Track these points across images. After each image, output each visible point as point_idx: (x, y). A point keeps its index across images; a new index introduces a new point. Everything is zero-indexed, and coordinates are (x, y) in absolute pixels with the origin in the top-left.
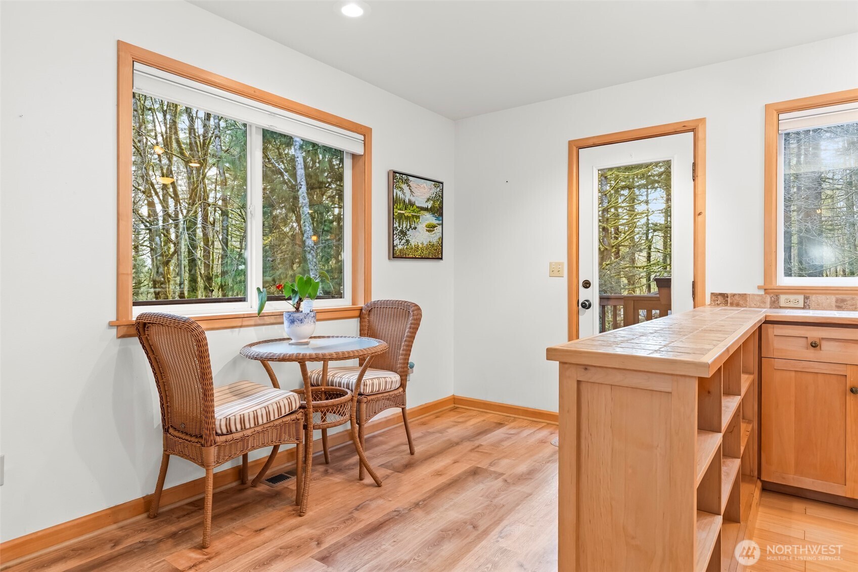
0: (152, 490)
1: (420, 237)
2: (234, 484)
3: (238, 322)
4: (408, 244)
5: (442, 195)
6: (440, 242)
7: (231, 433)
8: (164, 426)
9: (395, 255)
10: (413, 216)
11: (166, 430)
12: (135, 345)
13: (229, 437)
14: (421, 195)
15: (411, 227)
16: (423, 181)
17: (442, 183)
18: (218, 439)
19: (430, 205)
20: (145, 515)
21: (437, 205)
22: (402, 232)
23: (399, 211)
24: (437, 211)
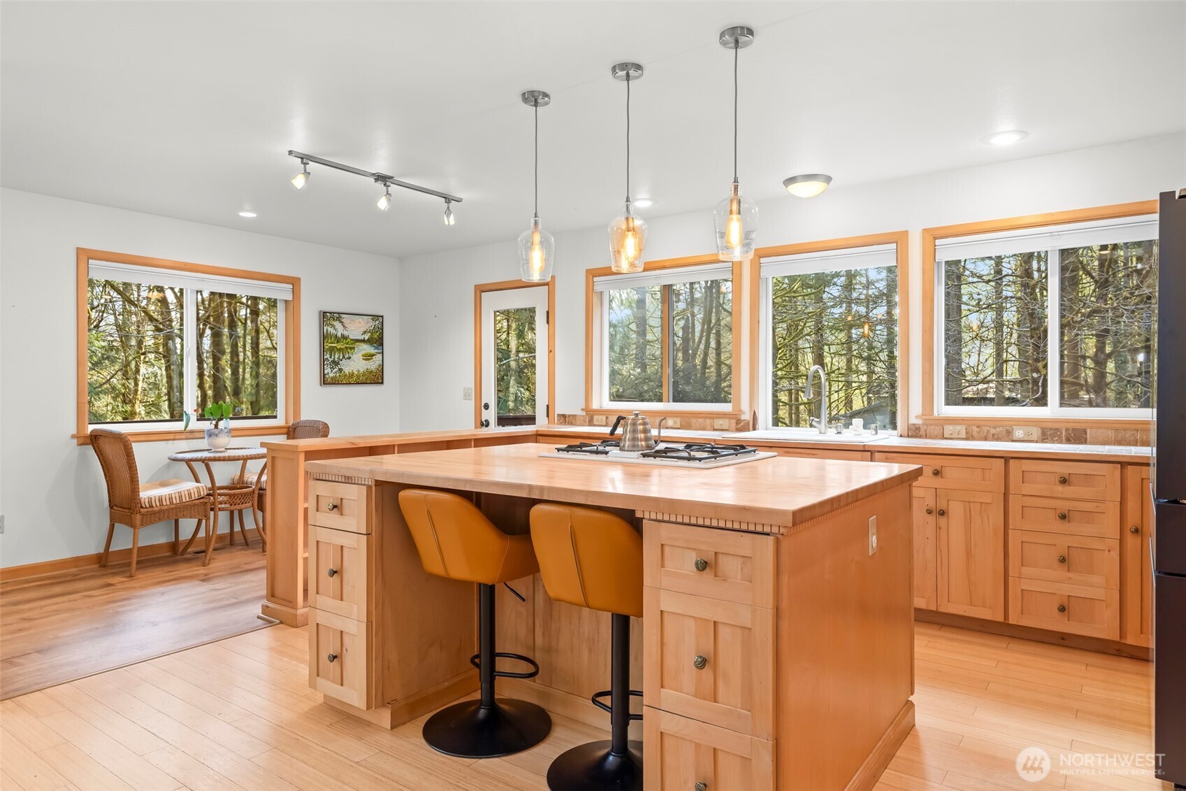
0: (102, 551)
1: (356, 364)
2: (168, 554)
3: (171, 436)
4: (341, 372)
5: (382, 326)
6: (380, 369)
7: (152, 507)
8: (110, 505)
9: (325, 381)
10: (346, 348)
11: (111, 507)
12: (90, 451)
13: (150, 509)
14: (356, 329)
15: (344, 357)
16: (358, 317)
17: (382, 317)
18: (142, 510)
19: (367, 337)
20: (98, 565)
21: (376, 336)
22: (334, 362)
23: (330, 345)
24: (377, 340)
